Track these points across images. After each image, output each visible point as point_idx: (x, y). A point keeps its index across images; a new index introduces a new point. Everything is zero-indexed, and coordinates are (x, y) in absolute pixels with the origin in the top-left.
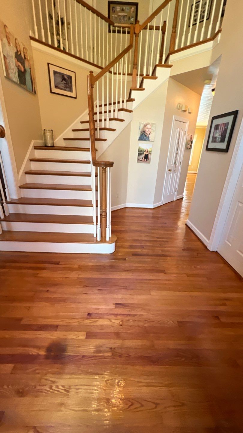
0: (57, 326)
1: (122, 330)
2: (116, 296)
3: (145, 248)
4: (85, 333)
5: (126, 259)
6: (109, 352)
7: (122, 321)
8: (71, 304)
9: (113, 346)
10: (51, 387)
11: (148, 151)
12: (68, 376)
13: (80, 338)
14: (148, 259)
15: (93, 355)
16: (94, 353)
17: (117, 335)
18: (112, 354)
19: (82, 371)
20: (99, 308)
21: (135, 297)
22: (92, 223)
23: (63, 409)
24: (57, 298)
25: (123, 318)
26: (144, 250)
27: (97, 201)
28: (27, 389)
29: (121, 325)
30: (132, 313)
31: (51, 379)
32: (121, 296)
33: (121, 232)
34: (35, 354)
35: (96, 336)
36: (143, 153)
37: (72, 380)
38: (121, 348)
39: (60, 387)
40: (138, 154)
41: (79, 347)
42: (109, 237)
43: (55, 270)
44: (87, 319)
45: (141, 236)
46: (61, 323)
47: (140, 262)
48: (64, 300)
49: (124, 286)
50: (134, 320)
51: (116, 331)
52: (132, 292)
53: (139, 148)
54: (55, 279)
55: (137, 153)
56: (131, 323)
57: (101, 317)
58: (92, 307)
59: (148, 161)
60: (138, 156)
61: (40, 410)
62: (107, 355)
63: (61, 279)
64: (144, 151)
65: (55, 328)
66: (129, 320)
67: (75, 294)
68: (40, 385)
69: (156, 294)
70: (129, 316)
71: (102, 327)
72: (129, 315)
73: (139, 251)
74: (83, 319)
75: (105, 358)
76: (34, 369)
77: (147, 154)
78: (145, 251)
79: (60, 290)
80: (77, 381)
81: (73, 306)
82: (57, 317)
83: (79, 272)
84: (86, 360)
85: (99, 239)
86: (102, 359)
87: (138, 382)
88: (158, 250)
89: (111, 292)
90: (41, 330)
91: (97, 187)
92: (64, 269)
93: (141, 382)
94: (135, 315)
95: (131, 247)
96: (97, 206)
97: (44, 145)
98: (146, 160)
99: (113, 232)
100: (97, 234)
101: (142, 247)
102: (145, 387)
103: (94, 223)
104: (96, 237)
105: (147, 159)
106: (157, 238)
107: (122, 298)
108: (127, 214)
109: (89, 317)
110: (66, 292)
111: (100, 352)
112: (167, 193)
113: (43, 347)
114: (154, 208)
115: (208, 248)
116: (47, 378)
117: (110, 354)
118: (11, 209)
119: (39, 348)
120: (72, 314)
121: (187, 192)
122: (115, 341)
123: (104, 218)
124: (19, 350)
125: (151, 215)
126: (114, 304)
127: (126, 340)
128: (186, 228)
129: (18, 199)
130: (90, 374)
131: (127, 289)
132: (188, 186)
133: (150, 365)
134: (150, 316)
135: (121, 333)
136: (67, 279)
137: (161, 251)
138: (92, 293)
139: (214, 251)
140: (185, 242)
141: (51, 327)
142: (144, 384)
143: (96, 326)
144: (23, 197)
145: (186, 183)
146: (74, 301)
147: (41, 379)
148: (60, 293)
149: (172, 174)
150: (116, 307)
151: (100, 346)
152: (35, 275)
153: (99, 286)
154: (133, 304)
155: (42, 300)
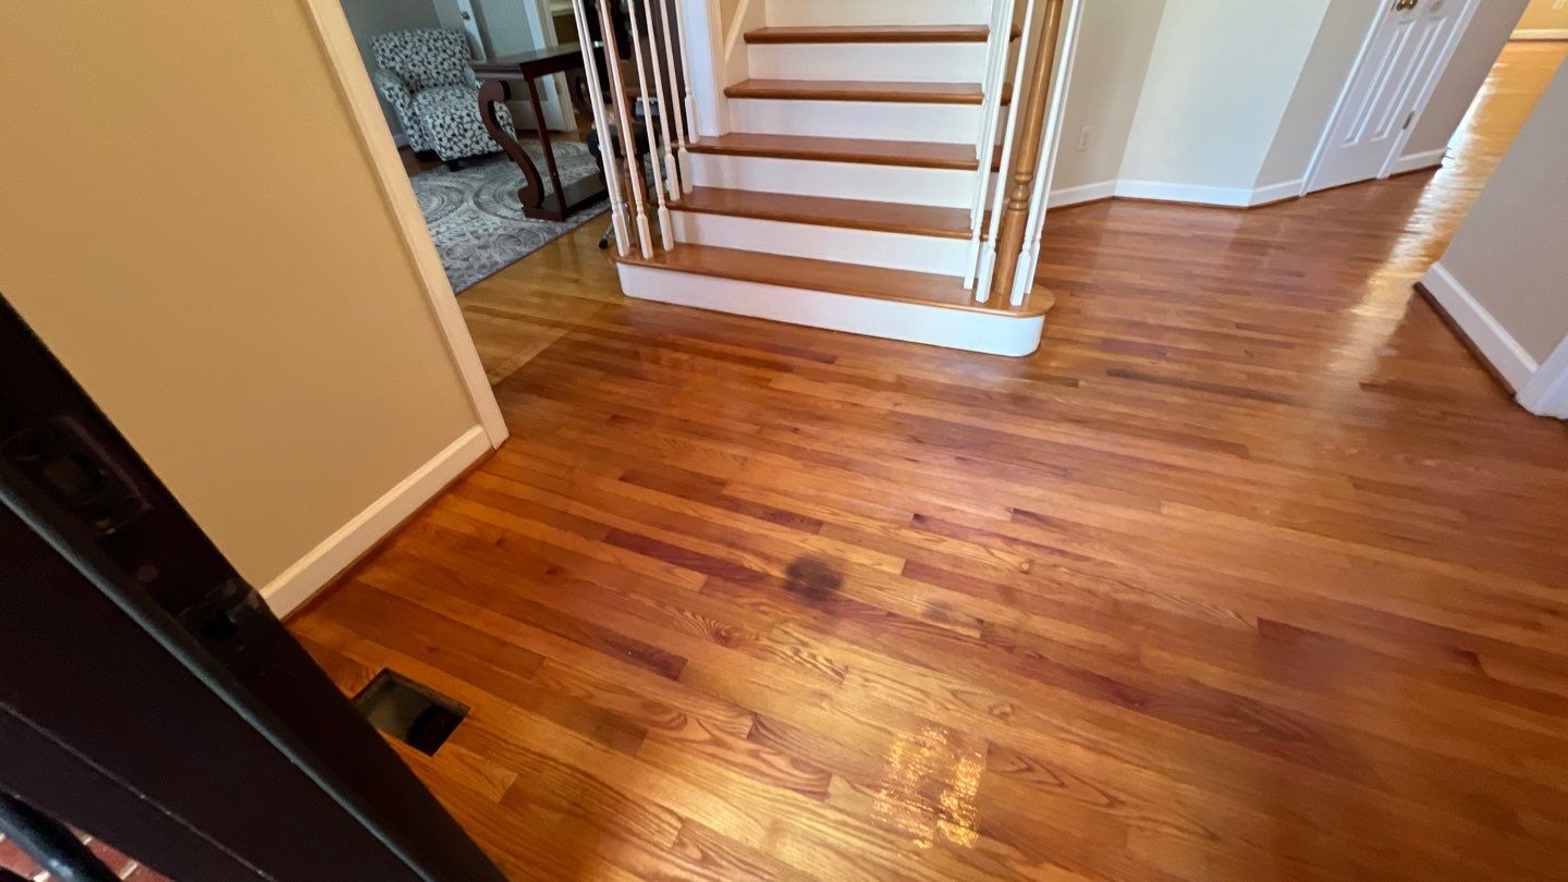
0: (819, 523)
1: (1027, 585)
2: (1017, 488)
3: (1169, 355)
4: (902, 562)
5: (1081, 383)
6: (976, 628)
7: (1031, 562)
8: (866, 478)
9: (987, 616)
10: (797, 652)
12: (845, 645)
13: (886, 568)
14: (1174, 397)
15: (919, 619)
16: (924, 615)
17: (1008, 594)
18: (982, 636)
19: (884, 645)
20: (954, 509)
21: (1094, 507)
22: (965, 234)
23: (825, 704)
24: (821, 453)
25: (1037, 555)
26: (1164, 364)
27: (997, 149)
28: (738, 635)
29: (1027, 574)
30: (1070, 550)
31: (796, 634)
32: (1036, 494)
33: (1073, 288)
34: (759, 569)
35: (939, 578)
37: (854, 656)
38: (1015, 630)
39: (821, 659)
41: (880, 589)
42: (1025, 295)
43: (824, 378)
44: (912, 527)
45: (1164, 311)
46: (830, 518)
47: (1137, 402)
48: (845, 465)
49: (1055, 467)
50: (1075, 572)
51: (1003, 583)
52: (1083, 489)
54: (820, 404)
56: (1063, 576)
57: (957, 533)
58: (931, 502)
61: (768, 687)
62: (965, 633)
63: (839, 406)
65: (816, 526)
66: (1055, 566)
67: (878, 453)
68: (768, 639)
69: (1179, 516)
70: (1057, 554)
71: (956, 560)
72: (1062, 553)
73: (1142, 363)
75: (957, 637)
76: (757, 600)
78: (1165, 367)
79: (835, 435)
80: (866, 662)
81: (868, 483)
82: (820, 501)
83: (899, 397)
84: (898, 624)
85: (982, 294)
86: (947, 636)
87: (1062, 729)
88: (1234, 373)
89: (1003, 476)
90: (774, 521)
92: (851, 379)
94: (1083, 558)
95: (1107, 345)
96: (995, 168)
99: (1040, 281)
100: (976, 280)
101: (1160, 353)
102: (1078, 747)
103: (971, 232)
104: (971, 288)
106: (1239, 326)
107: (1040, 500)
108: (1111, 225)
109: (916, 524)
110: (851, 443)
111: (945, 620)
112: (1349, 135)
113: (778, 561)
114: (1251, 209)
115: (1522, 399)
116: (787, 630)
117: (976, 634)
118: (699, 172)
119: (768, 558)
120: (863, 503)
121: (1475, 142)
122: (999, 606)
123: (1017, 213)
124: (720, 551)
125: (1232, 236)
126: (1008, 510)
127: (1035, 617)
128: (1411, 305)
129: (720, 137)
130: (907, 659)
131: (1064, 477)
132: (1491, 105)
133: (1113, 702)
134: (1145, 575)
135: (1021, 591)
136: (855, 409)
137: (1244, 377)
138: (935, 462)
139: (1551, 413)
140: (1384, 361)
141: (802, 521)
142: (1078, 740)
143: (937, 552)
144: (734, 130)
145: (1483, 91)
146: (875, 474)
147: (772, 626)
148: (835, 443)
149: (1411, 26)
150: (1013, 520)
151: (945, 606)
152: (762, 383)
153: (962, 447)
154: (1080, 524)
155: (778, 448)
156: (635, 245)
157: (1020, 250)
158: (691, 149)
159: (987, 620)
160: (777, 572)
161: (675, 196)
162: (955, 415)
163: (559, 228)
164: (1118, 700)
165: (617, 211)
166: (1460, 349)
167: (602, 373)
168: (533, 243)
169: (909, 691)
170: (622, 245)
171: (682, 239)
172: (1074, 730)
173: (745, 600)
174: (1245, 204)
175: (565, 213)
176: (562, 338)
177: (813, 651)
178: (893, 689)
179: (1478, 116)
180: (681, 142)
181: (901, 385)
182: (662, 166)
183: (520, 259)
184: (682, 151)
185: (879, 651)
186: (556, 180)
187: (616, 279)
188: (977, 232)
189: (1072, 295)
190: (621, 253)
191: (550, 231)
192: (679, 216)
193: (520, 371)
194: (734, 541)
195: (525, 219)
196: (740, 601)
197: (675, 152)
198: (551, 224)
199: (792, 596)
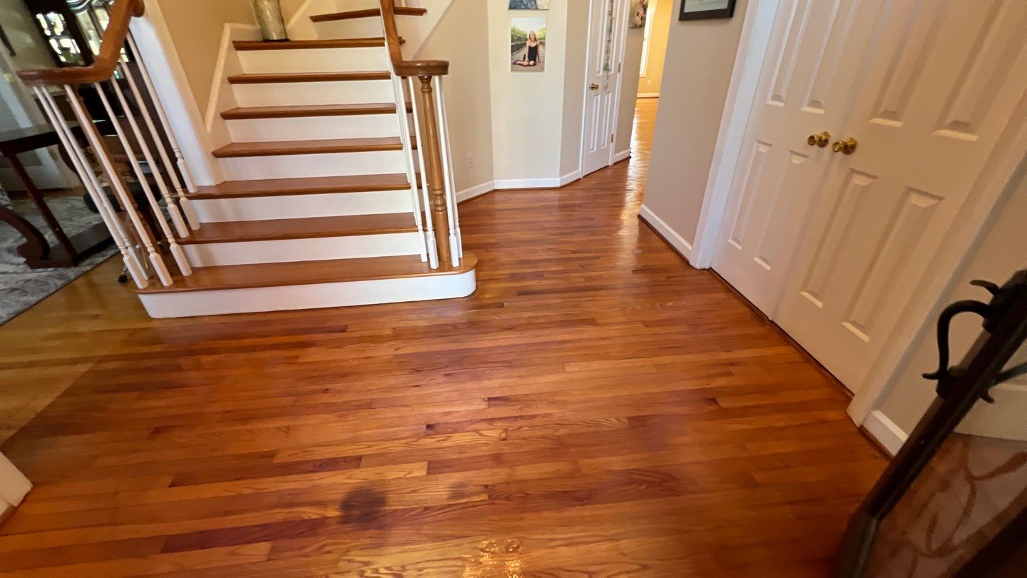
0: (359, 458)
1: (507, 448)
2: (486, 383)
3: (546, 276)
4: (425, 464)
5: (505, 304)
6: (484, 492)
7: (506, 431)
8: (386, 410)
9: (489, 481)
10: (360, 573)
11: (537, 38)
12: (398, 549)
13: (415, 474)
14: (554, 300)
15: (446, 503)
16: (449, 499)
17: (497, 459)
18: (490, 496)
19: (425, 535)
20: (451, 412)
21: (531, 381)
22: (413, 228)
24: (350, 402)
25: (508, 425)
26: (545, 282)
27: (418, 175)
29: (505, 440)
30: (526, 414)
31: (359, 559)
32: (497, 383)
33: (487, 247)
34: (316, 517)
35: (451, 467)
36: (525, 44)
37: (406, 554)
38: (508, 483)
39: (382, 570)
40: (512, 46)
41: (414, 491)
42: (459, 259)
43: (339, 344)
44: (427, 436)
45: (537, 251)
46: (368, 451)
47: (536, 308)
48: (369, 405)
49: (504, 362)
50: (532, 427)
51: (492, 453)
52: (523, 371)
53: (513, 31)
54: (342, 364)
55: (510, 44)
56: (526, 432)
57: (456, 428)
58: (434, 412)
59: (538, 65)
60: (512, 52)
62: (479, 500)
63: (356, 363)
64: (526, 39)
65: (357, 461)
66: (520, 428)
67: (391, 389)
68: (336, 573)
69: (576, 370)
70: (519, 419)
71: (461, 448)
72: (522, 417)
73: (533, 284)
74: (418, 437)
75: (474, 505)
76: (318, 545)
77: (533, 45)
78: (546, 284)
79: (357, 385)
80: (416, 556)
81: (391, 414)
82: (355, 441)
83: (397, 344)
84: (434, 514)
85: (434, 265)
86: (468, 508)
87: (550, 540)
88: (578, 279)
89: (476, 377)
90: (323, 470)
91: (413, 138)
92: (361, 340)
93: (555, 540)
94: (534, 417)
95: (513, 277)
96: (420, 187)
97: (261, 39)
98: (532, 62)
99: (466, 247)
100: (428, 255)
101: (540, 276)
102: (564, 548)
103: (417, 227)
104: (427, 260)
105: (535, 60)
106: (574, 252)
107: (501, 387)
108: (498, 206)
109: (429, 432)
110: (370, 388)
111: (463, 496)
112: (592, 147)
113: (332, 502)
114: (561, 187)
115: (692, 263)
116: (351, 558)
117: (484, 497)
118: (202, 213)
119: (323, 504)
120: (389, 430)
121: (640, 144)
122: (495, 470)
123: (441, 213)
124: (280, 515)
125: (557, 203)
126: (484, 400)
127: (518, 467)
128: (640, 225)
129: (217, 185)
130: (443, 538)
131: (510, 367)
132: (640, 127)
133: (573, 506)
134: (568, 414)
135: (504, 453)
136: (369, 361)
137: (583, 280)
138: (431, 382)
139: (703, 267)
140: (638, 256)
141: (345, 462)
142: (561, 542)
143: (448, 447)
144: (227, 179)
145: (635, 121)
146: (393, 404)
147: (338, 561)
148: (358, 392)
149: (599, 96)
150: (489, 406)
151: (461, 485)
152: (291, 361)
153: (447, 366)
154: (527, 395)
155: (316, 409)
156: (153, 276)
157: (449, 234)
158: (191, 197)
159: (489, 483)
160: (332, 513)
161: (183, 233)
162: (437, 346)
163: (72, 273)
164: (576, 503)
165: (127, 254)
166: (664, 244)
167: (135, 394)
168: (43, 291)
169: (452, 563)
170: (139, 279)
171: (198, 264)
172: (557, 536)
173: (309, 549)
174: (558, 185)
175: (76, 259)
176: (87, 372)
177: (375, 566)
178: (440, 567)
179: (637, 132)
180: (180, 193)
181: (397, 335)
182: (165, 212)
183: (27, 309)
184: (183, 200)
185: (424, 542)
186: (60, 234)
187: (140, 306)
188: (420, 227)
189: (487, 251)
190: (140, 286)
191: (61, 277)
192: (191, 249)
193: (40, 416)
194: (289, 501)
195: (29, 270)
196: (305, 551)
197: (177, 201)
198: (61, 270)
199: (348, 527)
